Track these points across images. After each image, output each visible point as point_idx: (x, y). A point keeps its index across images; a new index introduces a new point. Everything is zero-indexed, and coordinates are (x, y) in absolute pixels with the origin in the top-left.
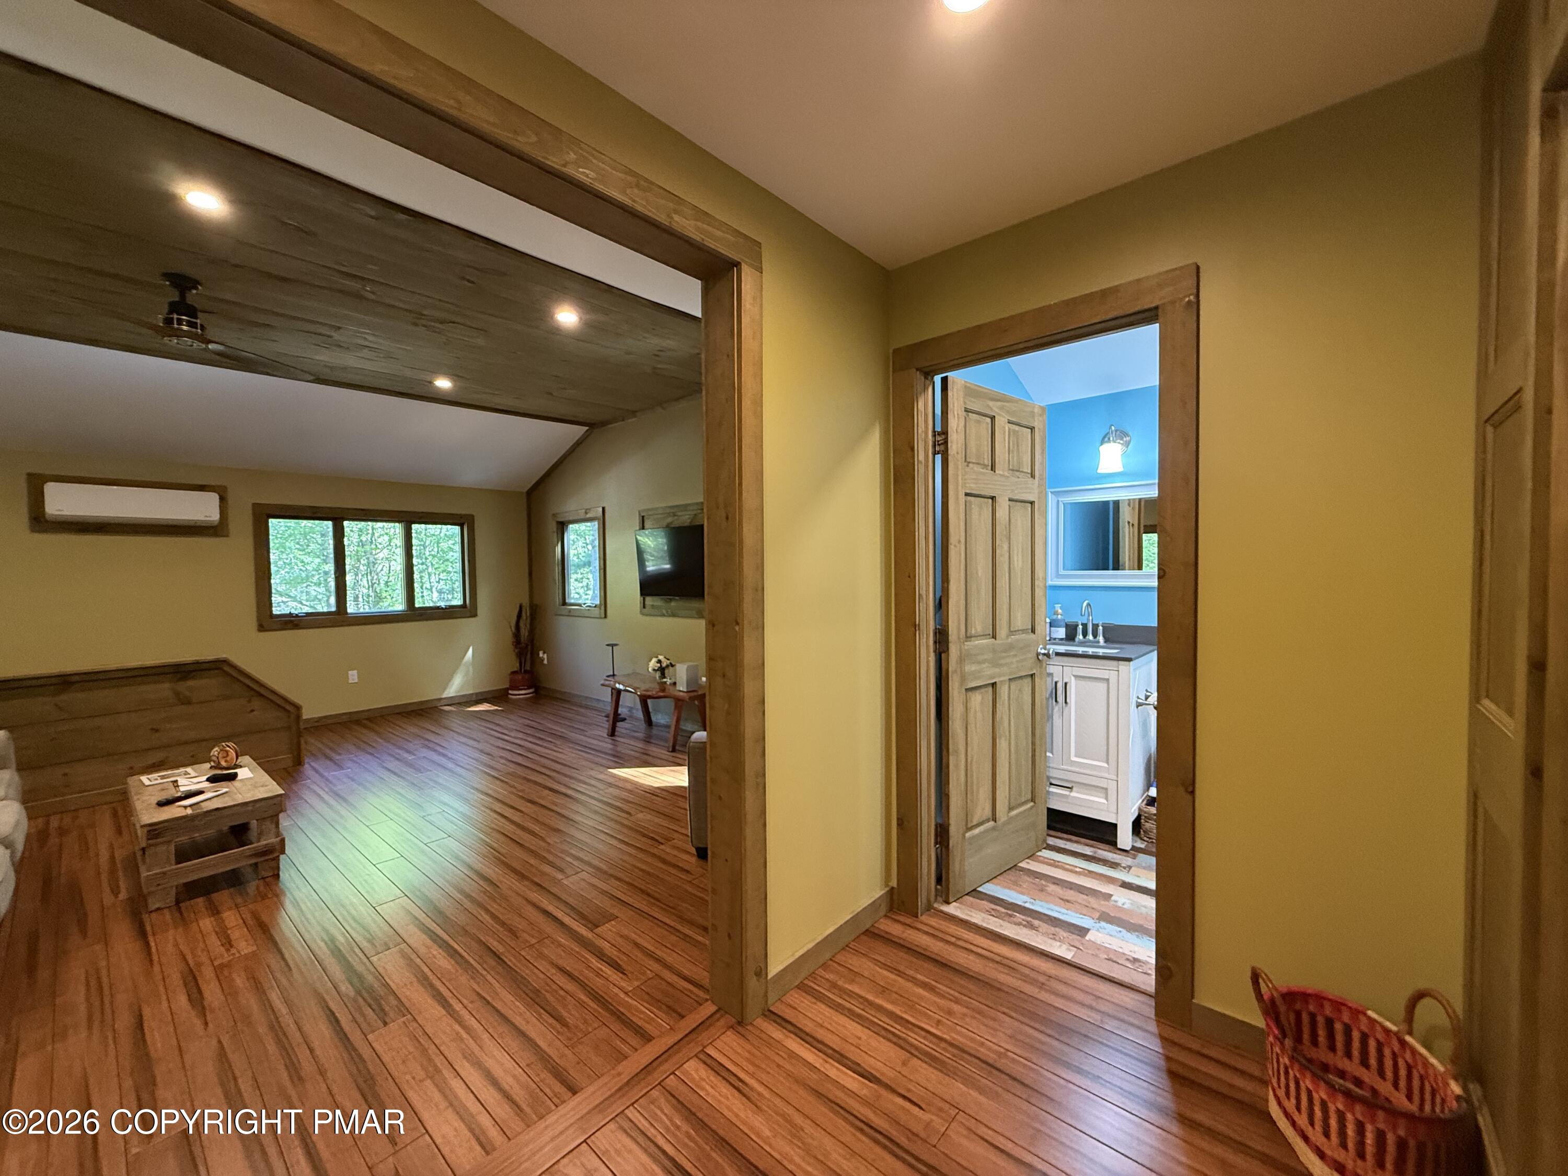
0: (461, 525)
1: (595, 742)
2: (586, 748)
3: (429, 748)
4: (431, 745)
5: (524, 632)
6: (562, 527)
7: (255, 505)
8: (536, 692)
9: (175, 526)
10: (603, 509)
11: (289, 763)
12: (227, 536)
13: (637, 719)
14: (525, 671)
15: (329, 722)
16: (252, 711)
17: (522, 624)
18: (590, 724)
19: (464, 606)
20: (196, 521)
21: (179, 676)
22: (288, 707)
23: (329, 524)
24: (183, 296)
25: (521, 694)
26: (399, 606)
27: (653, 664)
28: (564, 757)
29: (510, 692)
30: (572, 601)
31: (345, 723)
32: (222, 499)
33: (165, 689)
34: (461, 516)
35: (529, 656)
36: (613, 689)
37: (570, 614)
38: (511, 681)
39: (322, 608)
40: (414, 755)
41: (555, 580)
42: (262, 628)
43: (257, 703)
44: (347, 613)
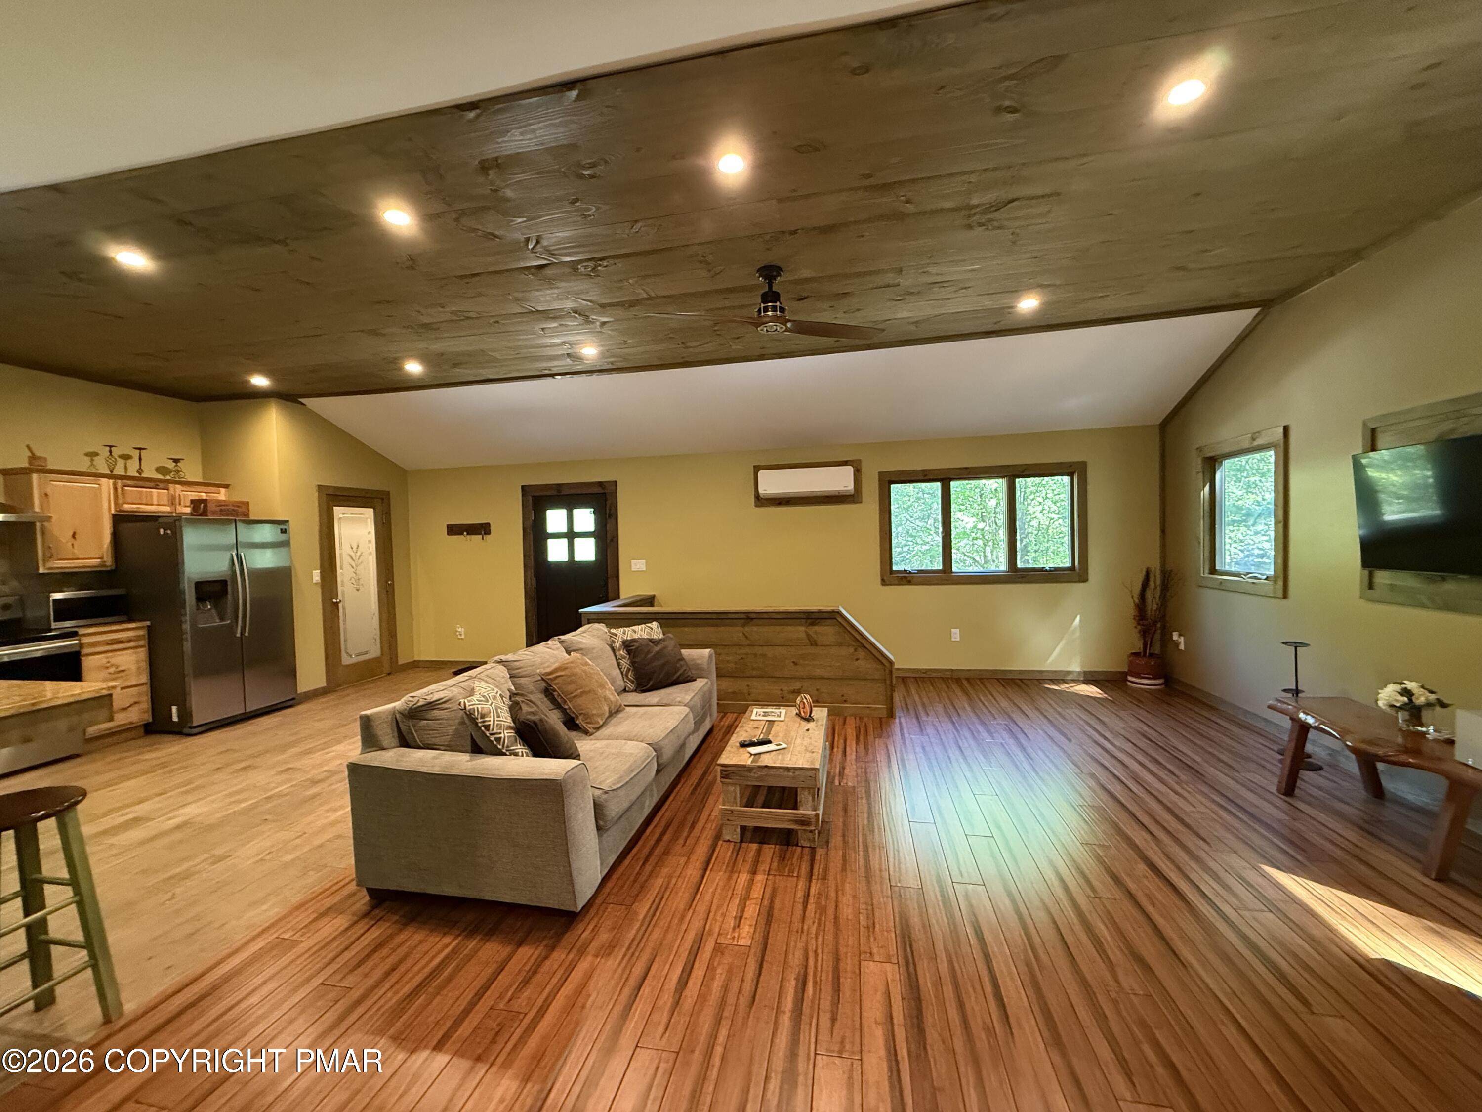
0: (1071, 475)
1: (1250, 796)
2: (1233, 803)
3: (1010, 731)
4: (1015, 729)
5: (1152, 605)
6: (1212, 463)
7: (881, 474)
8: (1166, 684)
9: (827, 497)
10: (1286, 429)
11: (884, 713)
12: (861, 502)
13: (1347, 775)
14: (1152, 655)
15: (934, 675)
16: (857, 659)
17: (1149, 594)
18: (1248, 759)
19: (1072, 568)
20: (839, 491)
21: (809, 621)
22: (884, 661)
23: (938, 484)
24: (770, 285)
25: (1146, 683)
26: (1001, 565)
27: (1388, 694)
28: (1188, 808)
29: (1130, 678)
30: (1227, 568)
31: (947, 678)
32: (857, 472)
33: (799, 631)
34: (1071, 464)
35: (1157, 636)
36: (1295, 719)
37: (1222, 586)
38: (1131, 664)
39: (927, 565)
40: (993, 738)
41: (1198, 539)
42: (884, 582)
43: (861, 654)
44: (951, 572)
